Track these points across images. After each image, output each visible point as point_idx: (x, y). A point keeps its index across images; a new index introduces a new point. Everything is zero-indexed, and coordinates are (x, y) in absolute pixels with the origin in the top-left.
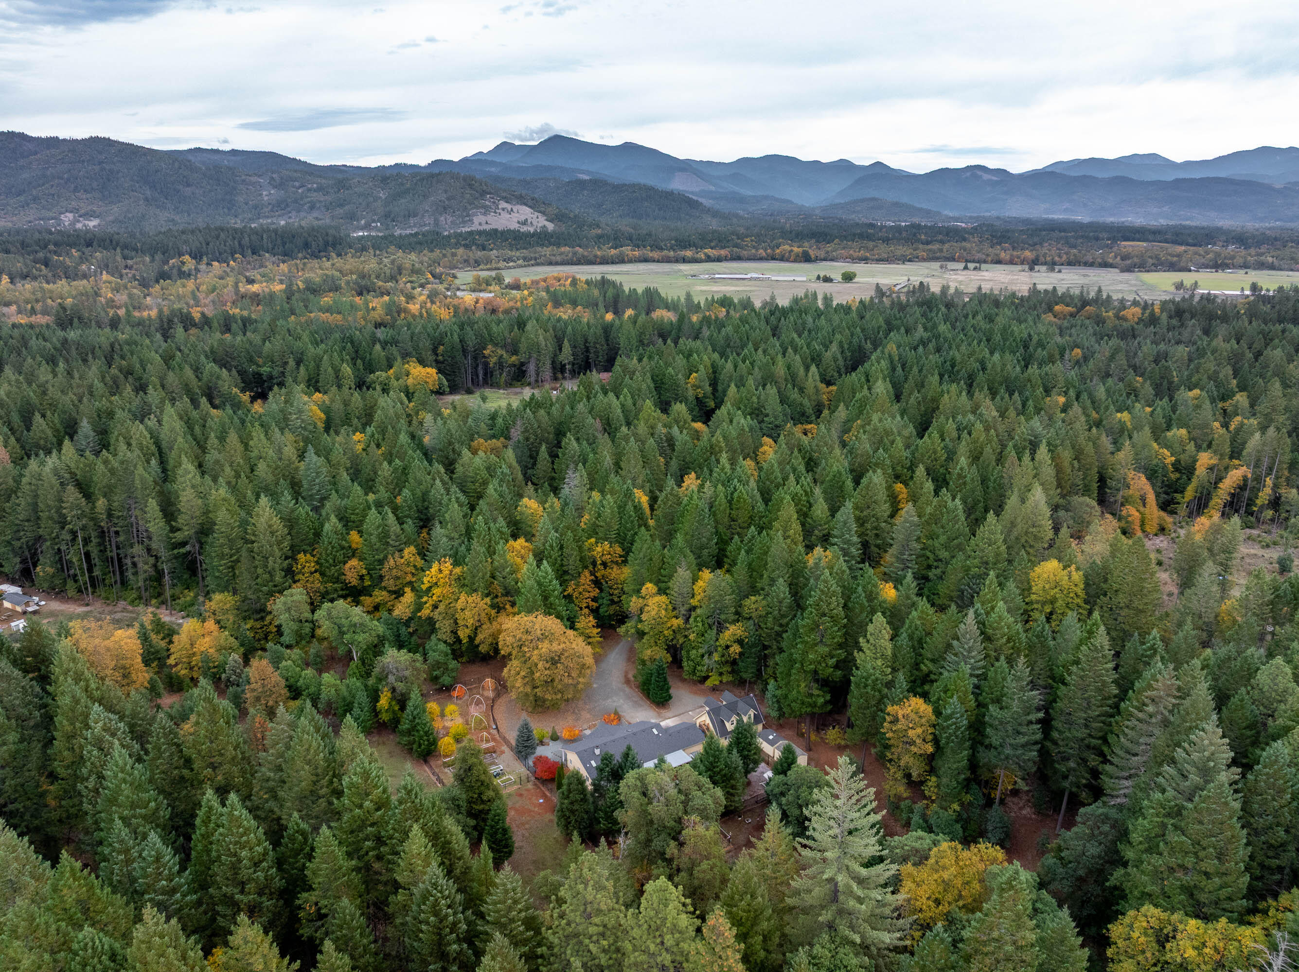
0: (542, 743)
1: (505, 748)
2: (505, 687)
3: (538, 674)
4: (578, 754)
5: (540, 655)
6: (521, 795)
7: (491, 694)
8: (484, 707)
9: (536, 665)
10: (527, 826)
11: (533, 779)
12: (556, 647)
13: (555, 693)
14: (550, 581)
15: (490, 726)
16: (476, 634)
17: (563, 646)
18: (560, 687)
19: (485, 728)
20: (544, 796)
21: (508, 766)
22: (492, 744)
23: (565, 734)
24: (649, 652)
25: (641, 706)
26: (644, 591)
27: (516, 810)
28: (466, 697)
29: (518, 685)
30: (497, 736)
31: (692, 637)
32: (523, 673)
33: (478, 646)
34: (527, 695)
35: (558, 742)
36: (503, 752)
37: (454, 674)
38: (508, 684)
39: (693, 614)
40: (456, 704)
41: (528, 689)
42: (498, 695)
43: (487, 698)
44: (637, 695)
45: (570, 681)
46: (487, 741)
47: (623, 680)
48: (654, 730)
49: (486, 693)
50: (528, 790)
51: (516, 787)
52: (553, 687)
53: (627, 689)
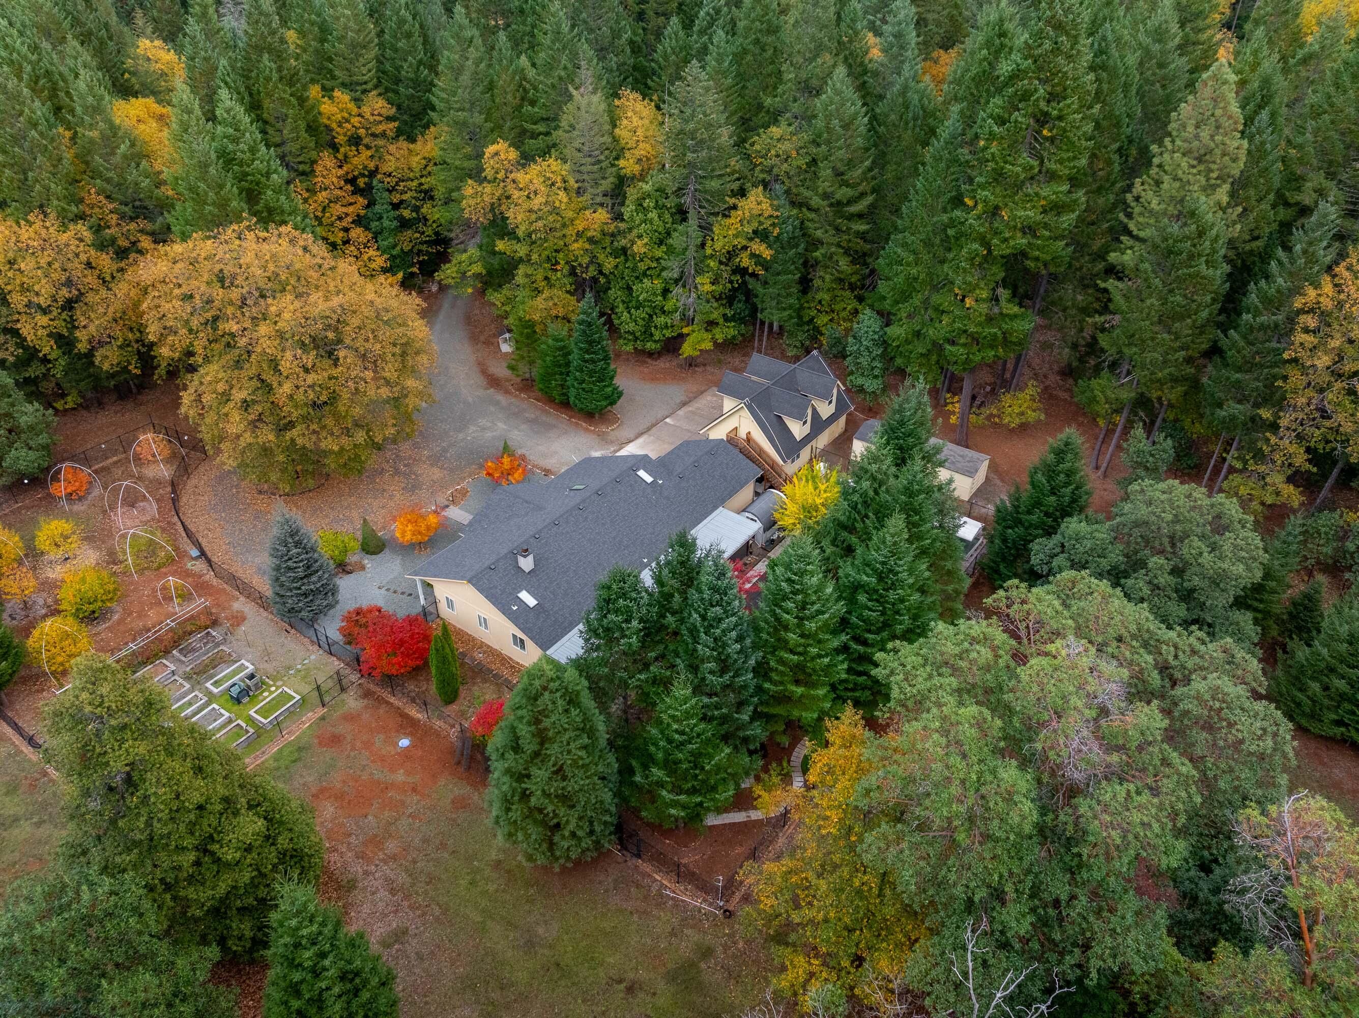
0: (343, 568)
1: (241, 605)
2: (197, 446)
3: (287, 388)
4: (475, 581)
5: (281, 335)
6: (335, 740)
7: (164, 472)
8: (152, 508)
9: (274, 364)
10: (392, 846)
11: (354, 677)
12: (318, 304)
13: (347, 432)
14: (253, 150)
15: (182, 554)
16: (72, 325)
17: (336, 301)
18: (357, 411)
19: (171, 561)
20: (409, 725)
21: (267, 655)
22: (199, 603)
23: (402, 531)
24: (540, 302)
25: (550, 427)
26: (489, 166)
27: (339, 797)
28: (97, 492)
29: (233, 429)
30: (210, 576)
31: (639, 247)
32: (239, 395)
33: (90, 354)
34: (266, 451)
35: (386, 555)
36: (239, 619)
37: (43, 439)
38: (206, 435)
39: (632, 194)
40: (66, 516)
41: (268, 436)
42: (184, 469)
43: (158, 482)
44: (530, 407)
45: (385, 392)
46: (186, 597)
47: (481, 380)
48: (642, 473)
49: (150, 472)
50: (350, 718)
51: (310, 717)
52: (338, 417)
53: (501, 398)
